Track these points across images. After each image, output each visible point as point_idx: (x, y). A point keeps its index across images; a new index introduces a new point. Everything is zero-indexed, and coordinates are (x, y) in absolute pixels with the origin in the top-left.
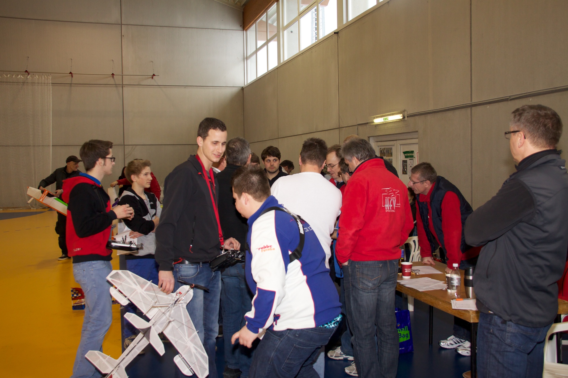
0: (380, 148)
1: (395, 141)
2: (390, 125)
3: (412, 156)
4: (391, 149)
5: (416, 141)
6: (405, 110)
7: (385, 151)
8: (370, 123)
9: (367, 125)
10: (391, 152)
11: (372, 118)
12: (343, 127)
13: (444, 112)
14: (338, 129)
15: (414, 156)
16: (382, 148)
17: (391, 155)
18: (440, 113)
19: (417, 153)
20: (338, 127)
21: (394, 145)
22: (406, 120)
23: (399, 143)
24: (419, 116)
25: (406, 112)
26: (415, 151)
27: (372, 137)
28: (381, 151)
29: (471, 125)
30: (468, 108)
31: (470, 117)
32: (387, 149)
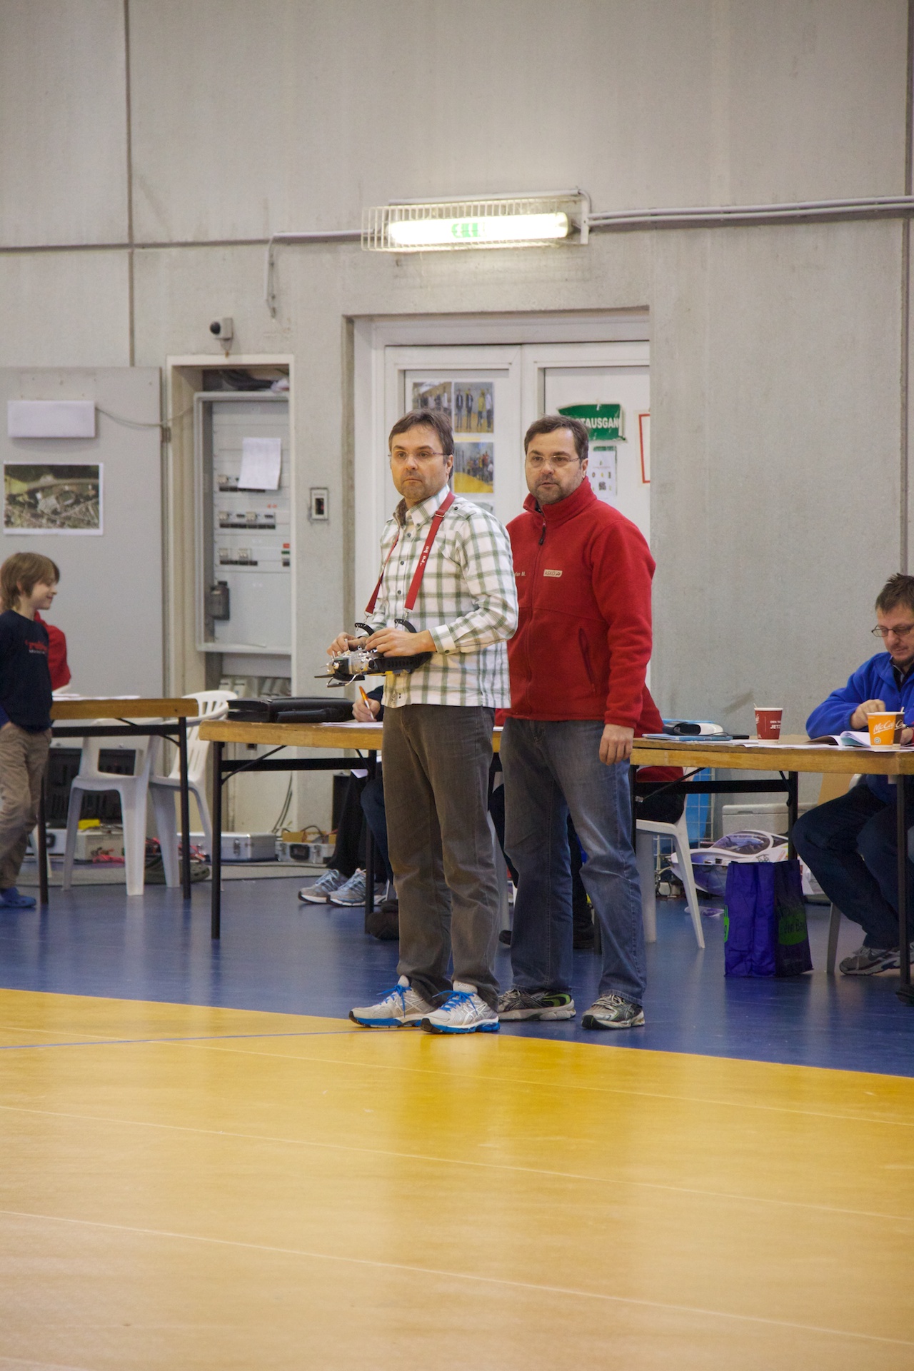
0: (418, 380)
1: (516, 350)
2: (488, 264)
3: (613, 433)
4: (486, 390)
5: (640, 354)
6: (579, 193)
7: (449, 401)
8: (366, 239)
9: (344, 247)
10: (488, 407)
11: (380, 217)
12: (165, 240)
13: (783, 229)
14: (124, 253)
15: (620, 434)
16: (430, 385)
17: (484, 421)
18: (766, 229)
19: (641, 416)
20: (126, 240)
21: (508, 370)
22: (583, 245)
23: (535, 362)
24: (654, 233)
25: (585, 206)
26: (624, 406)
27: (370, 318)
28: (424, 400)
29: (905, 298)
30: (891, 220)
31: (903, 262)
32: (459, 390)
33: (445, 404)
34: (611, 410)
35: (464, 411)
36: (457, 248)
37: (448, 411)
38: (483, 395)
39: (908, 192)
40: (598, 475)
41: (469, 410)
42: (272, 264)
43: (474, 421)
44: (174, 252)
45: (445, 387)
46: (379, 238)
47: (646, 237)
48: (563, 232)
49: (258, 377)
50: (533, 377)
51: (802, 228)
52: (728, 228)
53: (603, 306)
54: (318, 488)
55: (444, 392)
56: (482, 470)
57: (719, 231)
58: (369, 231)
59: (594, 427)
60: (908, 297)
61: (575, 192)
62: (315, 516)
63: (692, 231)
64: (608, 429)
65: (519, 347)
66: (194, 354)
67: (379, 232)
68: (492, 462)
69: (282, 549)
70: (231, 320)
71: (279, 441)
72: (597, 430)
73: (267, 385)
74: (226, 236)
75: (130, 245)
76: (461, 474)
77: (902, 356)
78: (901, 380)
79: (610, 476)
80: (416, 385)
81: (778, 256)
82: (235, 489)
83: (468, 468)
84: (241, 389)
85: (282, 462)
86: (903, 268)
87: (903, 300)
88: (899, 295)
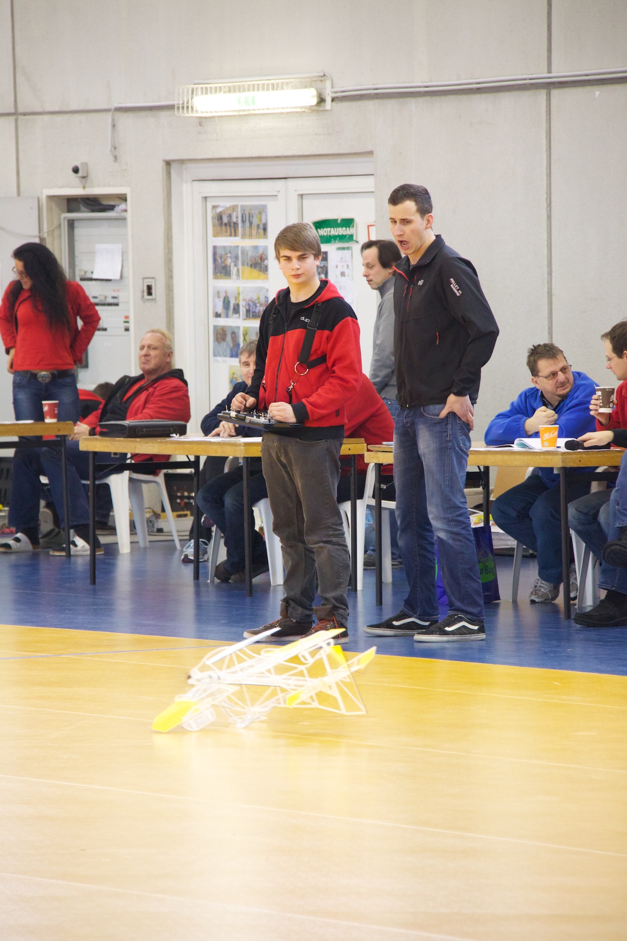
0: (215, 204)
1: (282, 182)
2: (262, 124)
3: (350, 238)
4: (262, 210)
5: (367, 184)
6: (324, 75)
7: (237, 218)
8: (178, 108)
9: (163, 114)
10: (264, 221)
11: (188, 92)
12: (40, 110)
13: (464, 98)
14: (12, 119)
15: (354, 238)
16: (223, 207)
17: (261, 231)
18: (452, 97)
19: (368, 226)
20: (12, 110)
21: (276, 196)
22: (327, 110)
23: (296, 190)
24: (376, 101)
25: (328, 84)
26: (357, 220)
27: (182, 162)
28: (220, 217)
29: (548, 144)
30: (538, 91)
31: (546, 119)
32: (243, 210)
33: (234, 220)
34: (348, 223)
35: (247, 224)
36: (241, 113)
37: (236, 224)
38: (260, 213)
39: (549, 71)
40: (340, 265)
41: (251, 223)
42: (114, 126)
43: (254, 231)
44: (46, 118)
45: (234, 208)
46: (186, 107)
47: (370, 104)
48: (314, 101)
49: (105, 202)
50: (294, 200)
51: (477, 97)
52: (426, 97)
53: (342, 152)
54: (148, 278)
55: (233, 211)
56: (260, 264)
57: (421, 100)
58: (181, 102)
59: (337, 234)
60: (550, 143)
61: (322, 74)
62: (146, 297)
63: (401, 100)
64: (346, 235)
65: (284, 180)
66: (61, 187)
67: (188, 102)
68: (267, 259)
69: (124, 320)
70: (86, 164)
71: (120, 246)
72: (339, 236)
73: (111, 208)
74: (82, 107)
75: (15, 114)
76: (246, 267)
77: (547, 183)
78: (546, 199)
79: (348, 268)
80: (214, 207)
81: (461, 116)
82: (91, 279)
83: (251, 263)
84: (93, 211)
85: (123, 261)
86: (546, 123)
87: (546, 145)
88: (544, 141)
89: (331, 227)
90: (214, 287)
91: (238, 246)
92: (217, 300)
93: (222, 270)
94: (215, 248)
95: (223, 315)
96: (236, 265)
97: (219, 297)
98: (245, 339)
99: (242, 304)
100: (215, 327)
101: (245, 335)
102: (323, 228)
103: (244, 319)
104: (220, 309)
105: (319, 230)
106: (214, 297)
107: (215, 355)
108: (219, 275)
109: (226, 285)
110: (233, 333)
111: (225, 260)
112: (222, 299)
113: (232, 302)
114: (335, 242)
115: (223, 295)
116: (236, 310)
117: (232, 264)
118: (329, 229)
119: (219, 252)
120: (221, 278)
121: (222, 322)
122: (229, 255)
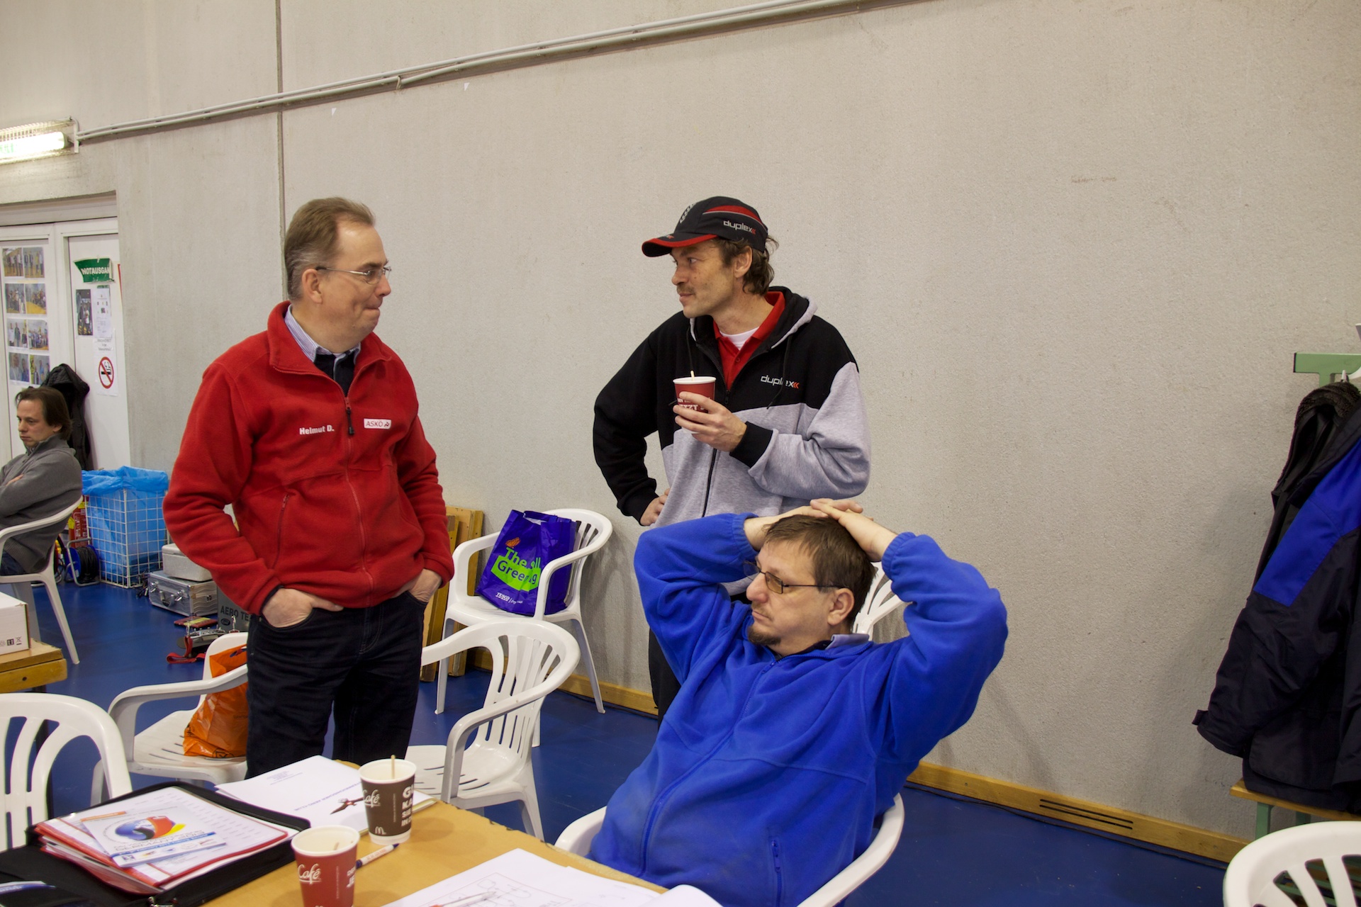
0: (6, 247)
1: (50, 226)
3: (106, 277)
4: (39, 251)
5: (111, 226)
6: (72, 120)
7: (21, 259)
10: (41, 262)
13: (195, 129)
15: (110, 277)
16: (11, 250)
17: (39, 271)
18: (184, 131)
19: (118, 266)
21: (47, 239)
22: (76, 154)
23: (63, 232)
24: (117, 141)
25: (75, 127)
28: (8, 259)
29: (281, 172)
30: (269, 114)
31: (279, 145)
32: (25, 252)
33: (19, 261)
34: (105, 262)
35: (29, 264)
37: (21, 265)
38: (38, 255)
39: (280, 91)
40: (100, 303)
41: (32, 264)
43: (34, 272)
45: (18, 250)
47: (111, 145)
48: (63, 145)
50: (61, 243)
51: (208, 127)
52: (161, 133)
53: (90, 193)
55: (18, 253)
56: (39, 300)
57: (156, 136)
60: (283, 171)
61: (69, 119)
63: (138, 138)
64: (104, 274)
65: (53, 223)
68: (45, 296)
72: (98, 274)
76: (30, 303)
77: (281, 215)
79: (107, 305)
80: (6, 250)
81: (193, 148)
83: (32, 299)
86: (279, 149)
87: (279, 173)
88: (277, 169)
89: (92, 267)
90: (8, 319)
91: (23, 285)
92: (10, 331)
93: (13, 306)
94: (7, 285)
95: (16, 344)
96: (22, 301)
97: (12, 328)
98: (32, 366)
99: (28, 335)
100: (10, 354)
101: (32, 362)
102: (86, 268)
103: (31, 348)
104: (13, 340)
105: (82, 270)
106: (8, 328)
107: (12, 378)
108: (10, 309)
109: (17, 317)
110: (23, 360)
111: (15, 296)
112: (14, 330)
113: (22, 333)
114: (96, 282)
115: (14, 327)
116: (25, 340)
117: (20, 300)
118: (90, 269)
119: (11, 289)
120: (11, 312)
121: (15, 350)
122: (17, 292)
